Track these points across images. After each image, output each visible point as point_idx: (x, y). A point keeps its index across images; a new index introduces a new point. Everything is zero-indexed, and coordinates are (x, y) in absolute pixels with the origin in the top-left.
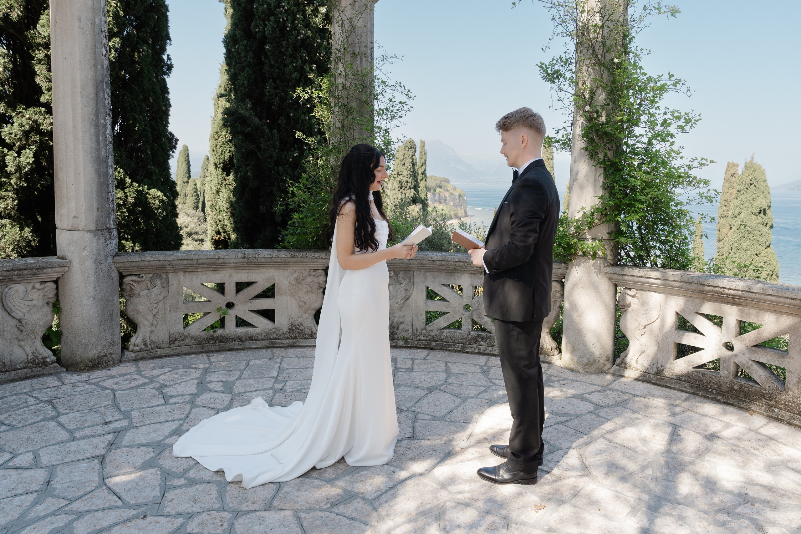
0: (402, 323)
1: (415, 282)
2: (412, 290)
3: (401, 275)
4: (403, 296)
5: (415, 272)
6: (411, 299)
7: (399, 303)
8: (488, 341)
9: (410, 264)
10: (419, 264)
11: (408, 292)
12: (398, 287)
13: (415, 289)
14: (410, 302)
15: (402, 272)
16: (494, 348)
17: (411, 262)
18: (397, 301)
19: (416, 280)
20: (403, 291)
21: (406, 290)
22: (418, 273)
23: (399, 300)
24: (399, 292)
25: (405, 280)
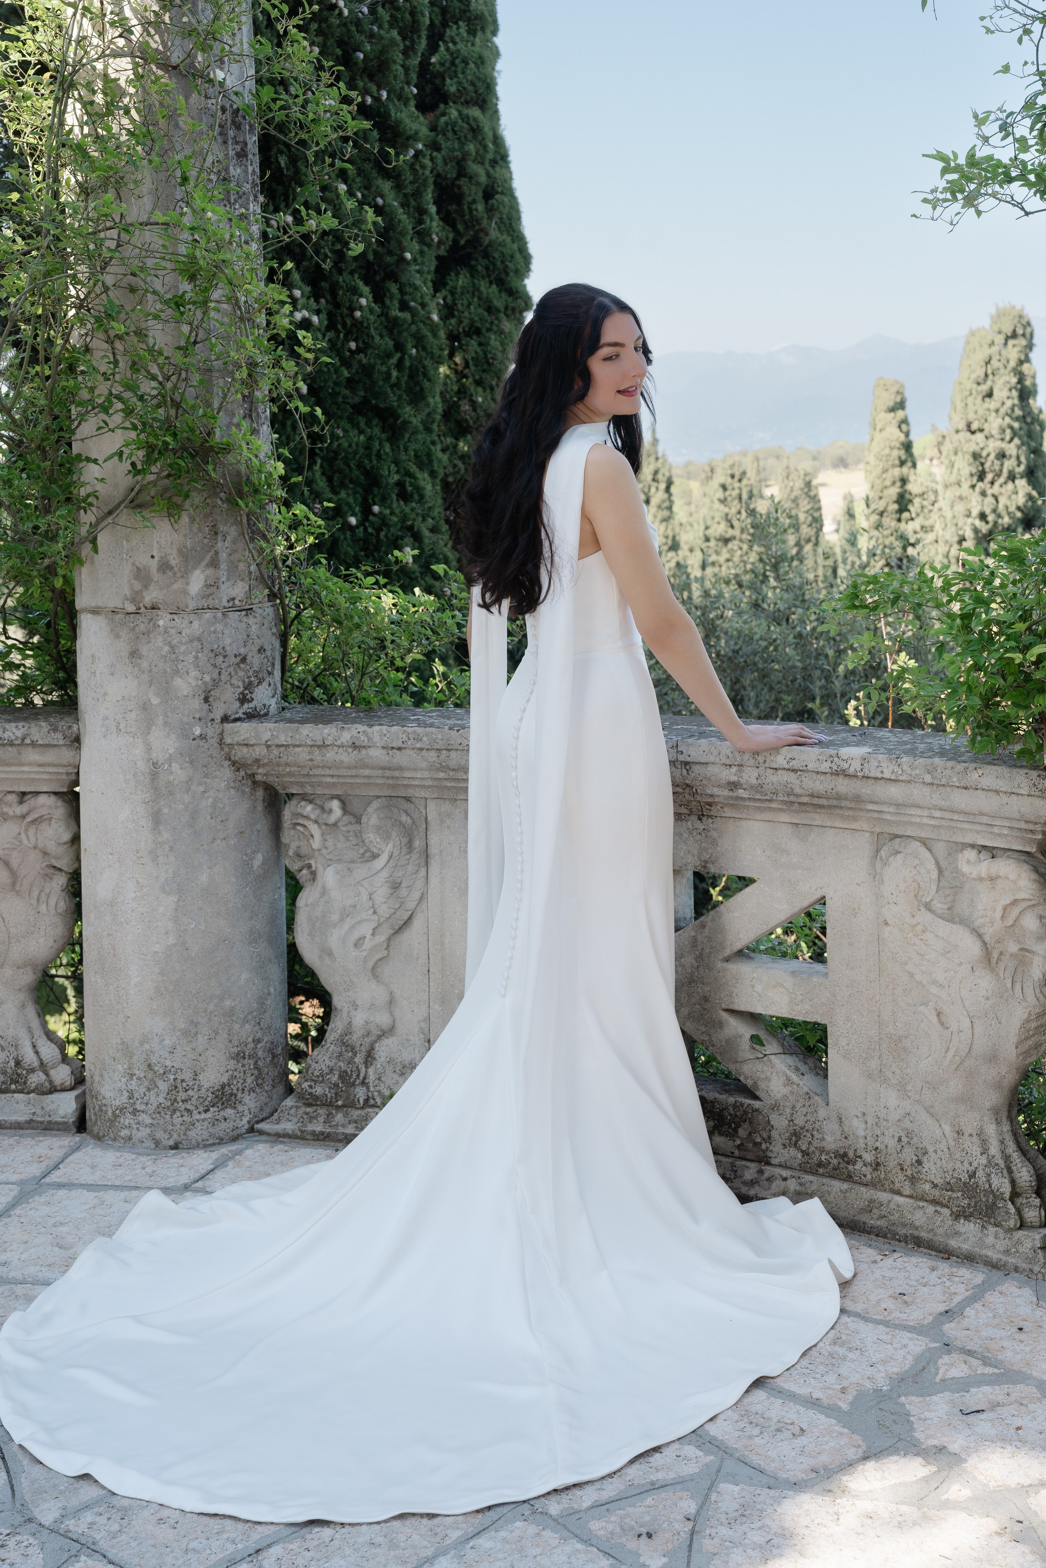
0: (388, 1032)
1: (433, 850)
2: (420, 884)
3: (372, 817)
4: (384, 911)
5: (432, 806)
6: (418, 924)
7: (368, 944)
8: (742, 1132)
9: (400, 768)
10: (431, 768)
11: (403, 892)
12: (361, 871)
13: (434, 881)
14: (414, 935)
15: (375, 804)
16: (769, 1171)
17: (400, 758)
18: (356, 935)
19: (434, 840)
20: (382, 893)
21: (395, 886)
22: (446, 807)
23: (366, 929)
24: (365, 896)
25: (387, 837)
